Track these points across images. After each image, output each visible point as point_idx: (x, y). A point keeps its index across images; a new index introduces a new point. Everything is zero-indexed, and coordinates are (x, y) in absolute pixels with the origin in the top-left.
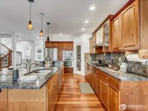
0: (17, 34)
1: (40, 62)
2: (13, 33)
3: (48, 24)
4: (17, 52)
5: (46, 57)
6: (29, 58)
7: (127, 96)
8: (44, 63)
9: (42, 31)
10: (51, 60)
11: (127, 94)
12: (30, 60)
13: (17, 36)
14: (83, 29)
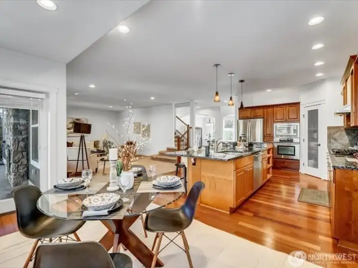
0: (196, 101)
1: (230, 143)
2: (191, 100)
3: (242, 81)
4: (197, 128)
5: (240, 135)
6: (212, 139)
7: (348, 192)
8: (235, 144)
9: (231, 99)
10: (245, 141)
11: (347, 189)
12: (213, 141)
13: (196, 103)
14: (319, 75)
